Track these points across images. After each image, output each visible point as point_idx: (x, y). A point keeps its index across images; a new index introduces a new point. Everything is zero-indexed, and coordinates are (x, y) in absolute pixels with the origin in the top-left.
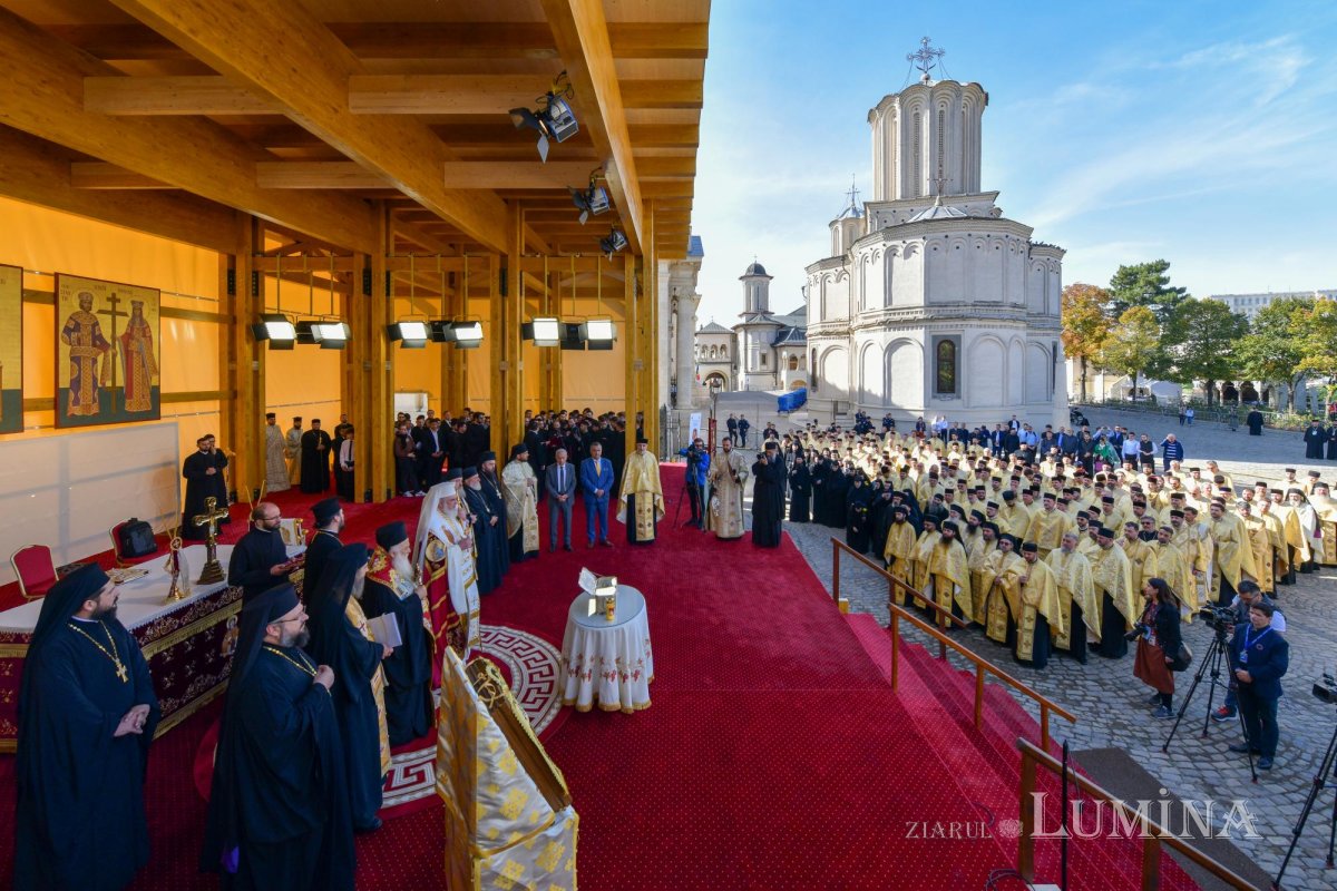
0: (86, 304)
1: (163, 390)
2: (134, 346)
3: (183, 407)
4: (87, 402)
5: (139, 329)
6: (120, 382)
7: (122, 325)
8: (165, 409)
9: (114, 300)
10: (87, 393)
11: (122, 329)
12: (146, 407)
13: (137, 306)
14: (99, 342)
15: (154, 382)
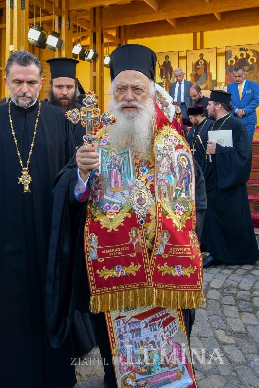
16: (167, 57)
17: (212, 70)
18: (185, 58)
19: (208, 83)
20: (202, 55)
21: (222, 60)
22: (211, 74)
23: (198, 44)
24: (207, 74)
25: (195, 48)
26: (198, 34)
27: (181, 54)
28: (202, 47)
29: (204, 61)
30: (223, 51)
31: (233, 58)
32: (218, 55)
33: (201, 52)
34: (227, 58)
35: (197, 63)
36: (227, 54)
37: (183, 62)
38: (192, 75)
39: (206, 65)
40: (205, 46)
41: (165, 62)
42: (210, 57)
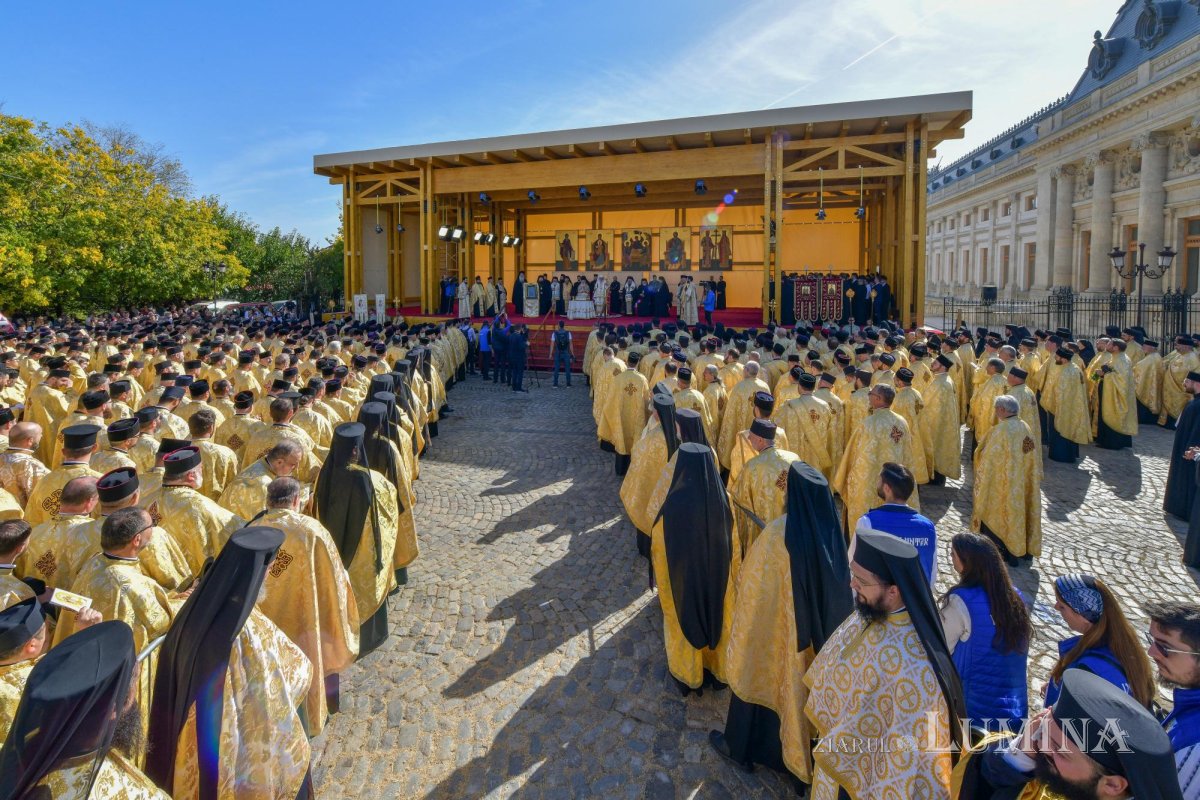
0: (708, 233)
1: (734, 260)
2: (723, 245)
3: (741, 268)
4: (707, 264)
5: (725, 239)
6: (718, 257)
7: (719, 239)
8: (735, 268)
9: (716, 231)
10: (707, 262)
11: (719, 240)
12: (728, 266)
13: (724, 232)
14: (711, 246)
15: (730, 257)
16: (567, 235)
17: (610, 250)
18: (584, 237)
19: (606, 263)
20: (600, 236)
21: (619, 241)
22: (608, 255)
23: (597, 224)
24: (605, 254)
25: (594, 228)
26: (597, 214)
27: (582, 233)
28: (600, 228)
29: (603, 242)
30: (620, 232)
31: (629, 240)
32: (616, 236)
33: (599, 232)
34: (623, 240)
35: (596, 243)
36: (624, 236)
37: (582, 241)
38: (591, 255)
39: (604, 245)
40: (604, 227)
41: (565, 241)
42: (607, 238)
